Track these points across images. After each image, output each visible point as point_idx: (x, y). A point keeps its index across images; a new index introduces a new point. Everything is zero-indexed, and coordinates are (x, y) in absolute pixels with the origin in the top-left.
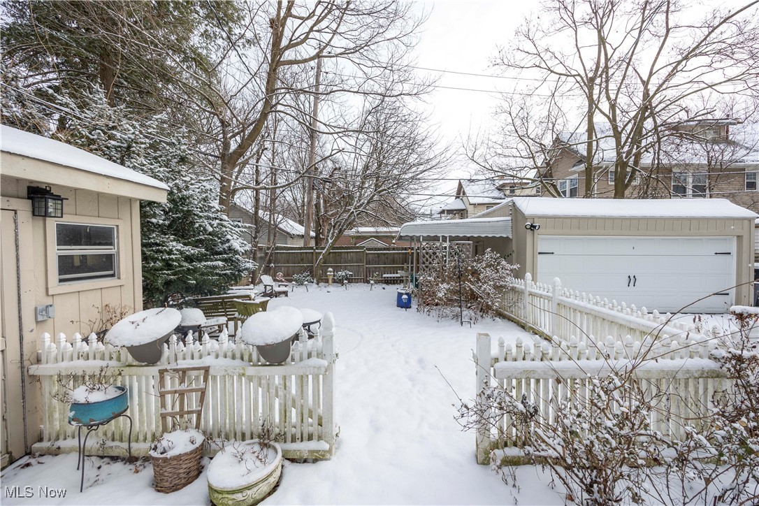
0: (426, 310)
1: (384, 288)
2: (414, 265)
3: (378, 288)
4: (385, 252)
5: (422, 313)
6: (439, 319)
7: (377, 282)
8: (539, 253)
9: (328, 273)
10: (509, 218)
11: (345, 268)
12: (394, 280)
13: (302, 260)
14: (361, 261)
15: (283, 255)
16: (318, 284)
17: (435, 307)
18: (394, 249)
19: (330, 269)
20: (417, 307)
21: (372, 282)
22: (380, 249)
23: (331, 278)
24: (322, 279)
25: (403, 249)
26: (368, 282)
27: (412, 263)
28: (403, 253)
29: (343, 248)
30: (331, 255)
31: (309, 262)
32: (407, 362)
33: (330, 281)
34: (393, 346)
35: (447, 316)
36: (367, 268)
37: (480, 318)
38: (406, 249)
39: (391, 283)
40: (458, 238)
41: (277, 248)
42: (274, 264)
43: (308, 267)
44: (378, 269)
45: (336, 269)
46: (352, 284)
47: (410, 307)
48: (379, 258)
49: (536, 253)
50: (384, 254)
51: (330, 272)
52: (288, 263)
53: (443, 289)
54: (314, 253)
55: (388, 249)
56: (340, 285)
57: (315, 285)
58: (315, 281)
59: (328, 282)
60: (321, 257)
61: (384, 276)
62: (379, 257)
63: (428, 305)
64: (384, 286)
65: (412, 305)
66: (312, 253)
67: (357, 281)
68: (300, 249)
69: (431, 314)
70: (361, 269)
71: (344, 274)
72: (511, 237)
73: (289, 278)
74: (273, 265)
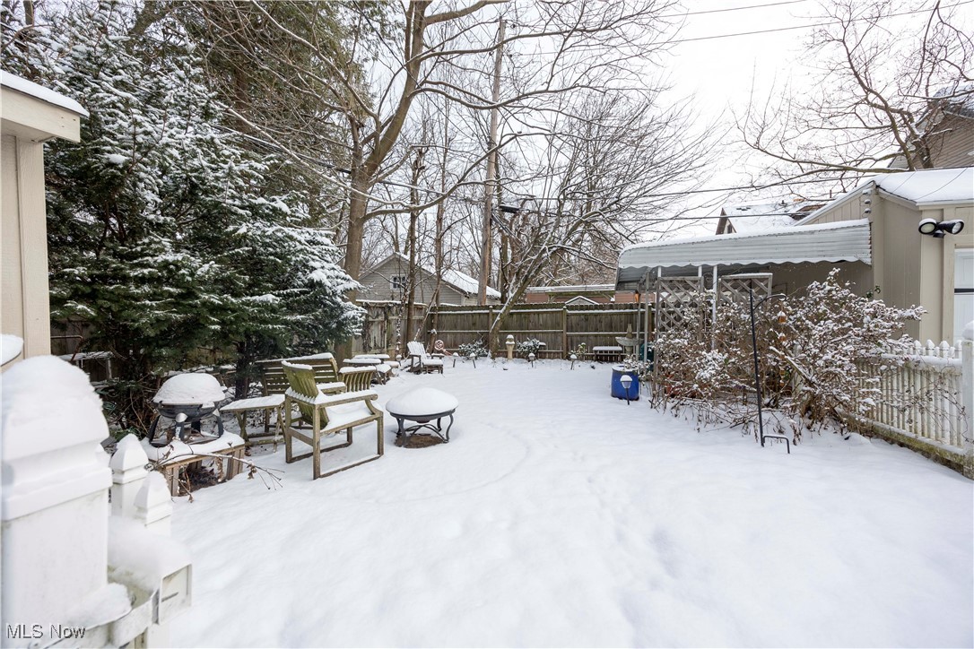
0: (669, 405)
1: (593, 367)
2: (646, 333)
3: (584, 367)
4: (596, 311)
5: (661, 410)
6: (701, 426)
7: (582, 358)
8: (957, 291)
9: (507, 342)
10: (865, 221)
11: (535, 336)
12: (611, 357)
13: (474, 324)
14: (557, 325)
15: (449, 317)
16: (493, 358)
17: (689, 401)
18: (611, 307)
19: (511, 336)
20: (651, 399)
21: (573, 356)
22: (588, 308)
23: (511, 350)
24: (499, 352)
25: (626, 307)
26: (568, 358)
27: (642, 329)
28: (626, 314)
29: (531, 307)
30: (515, 316)
31: (483, 328)
32: (620, 537)
33: (510, 355)
34: (590, 481)
35: (718, 420)
36: (567, 336)
37: (804, 431)
38: (631, 307)
39: (606, 361)
40: (738, 268)
41: (442, 308)
42: (437, 329)
43: (482, 333)
44: (585, 338)
45: (520, 337)
46: (544, 361)
47: (637, 399)
48: (587, 322)
49: (948, 290)
50: (596, 315)
51: (510, 340)
52: (456, 328)
53: (710, 365)
54: (491, 315)
55: (601, 307)
56: (525, 361)
57: (489, 360)
58: (490, 354)
59: (507, 357)
60: (498, 318)
61: (595, 348)
62: (587, 320)
63: (673, 396)
64: (593, 363)
65: (640, 396)
66: (488, 314)
67: (553, 356)
68: (472, 308)
69: (681, 413)
70: (559, 338)
71: (531, 344)
72: (868, 260)
73: (452, 347)
74: (434, 330)
